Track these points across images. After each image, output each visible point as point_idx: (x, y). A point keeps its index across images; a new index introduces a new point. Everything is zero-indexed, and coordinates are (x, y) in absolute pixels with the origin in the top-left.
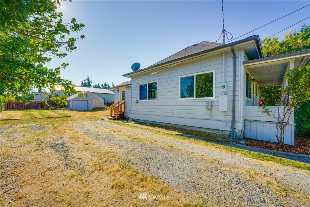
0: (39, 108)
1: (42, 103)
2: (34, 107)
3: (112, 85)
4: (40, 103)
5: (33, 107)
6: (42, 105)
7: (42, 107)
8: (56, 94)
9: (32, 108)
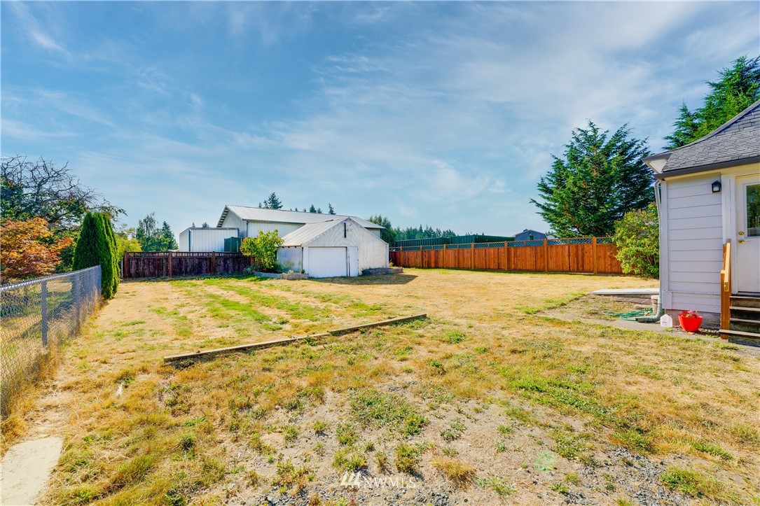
0: (204, 271)
1: (210, 259)
2: (191, 270)
3: (329, 210)
4: (206, 259)
5: (188, 270)
6: (210, 262)
7: (210, 269)
8: (238, 230)
9: (186, 273)
